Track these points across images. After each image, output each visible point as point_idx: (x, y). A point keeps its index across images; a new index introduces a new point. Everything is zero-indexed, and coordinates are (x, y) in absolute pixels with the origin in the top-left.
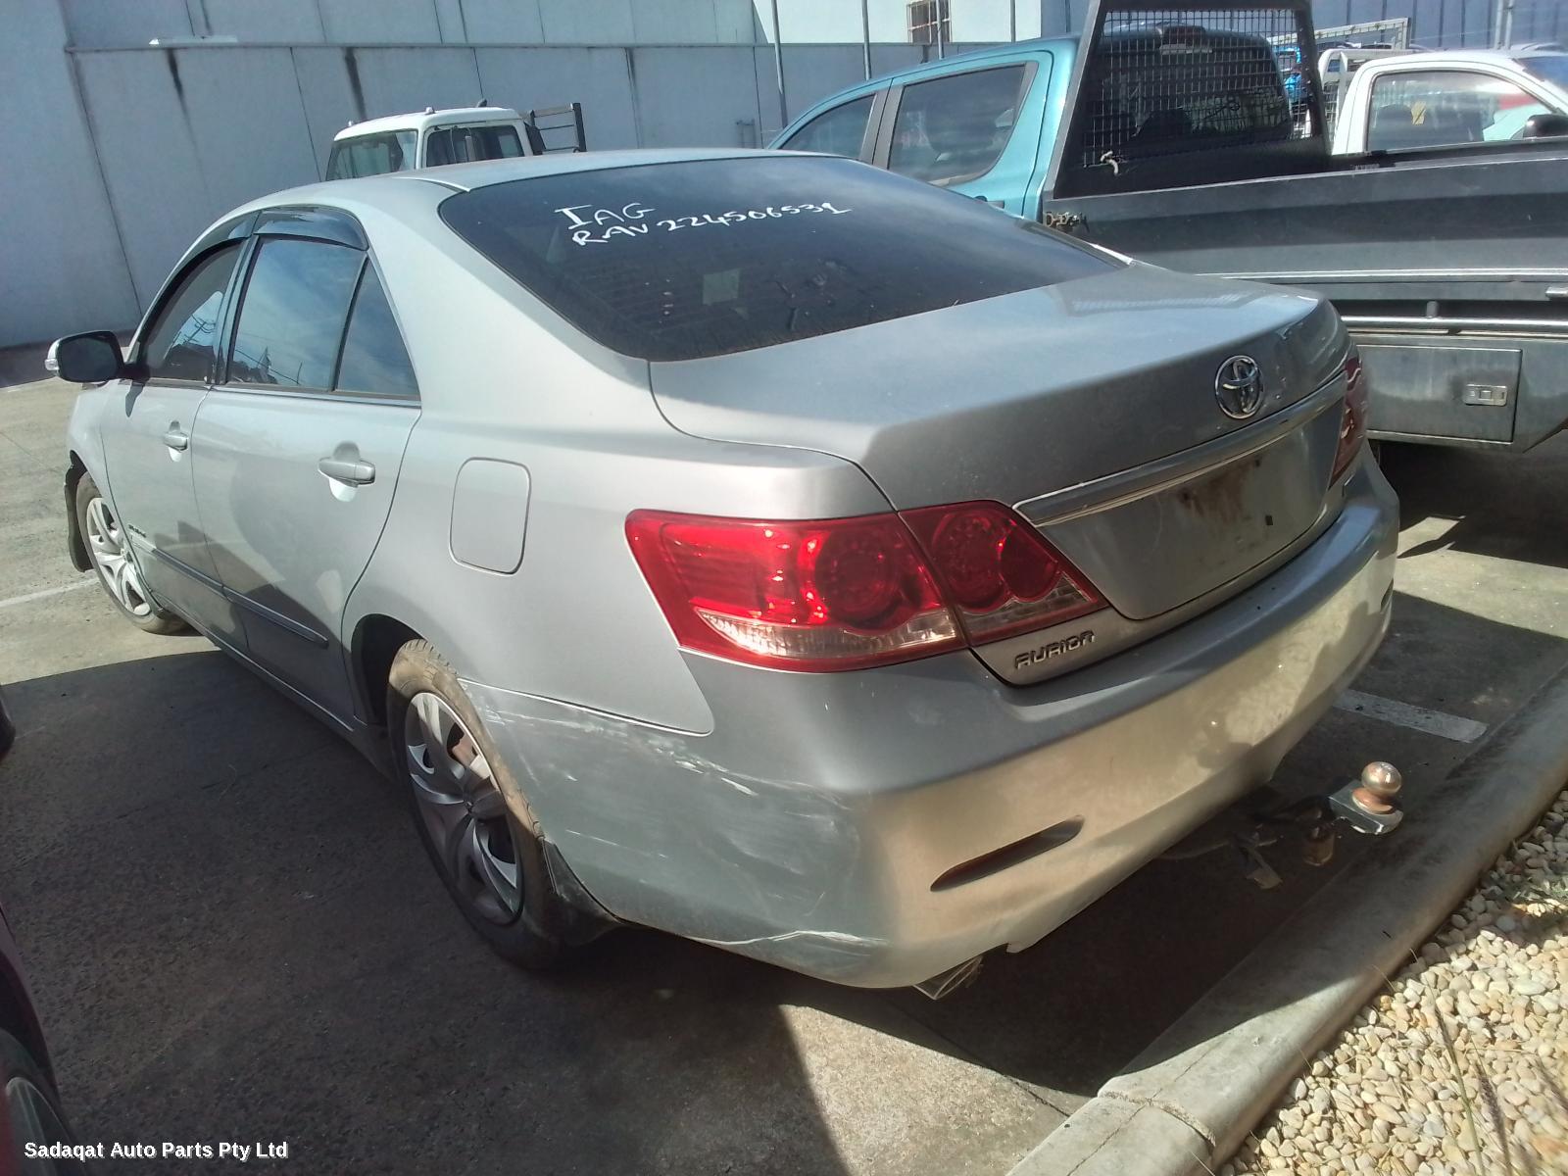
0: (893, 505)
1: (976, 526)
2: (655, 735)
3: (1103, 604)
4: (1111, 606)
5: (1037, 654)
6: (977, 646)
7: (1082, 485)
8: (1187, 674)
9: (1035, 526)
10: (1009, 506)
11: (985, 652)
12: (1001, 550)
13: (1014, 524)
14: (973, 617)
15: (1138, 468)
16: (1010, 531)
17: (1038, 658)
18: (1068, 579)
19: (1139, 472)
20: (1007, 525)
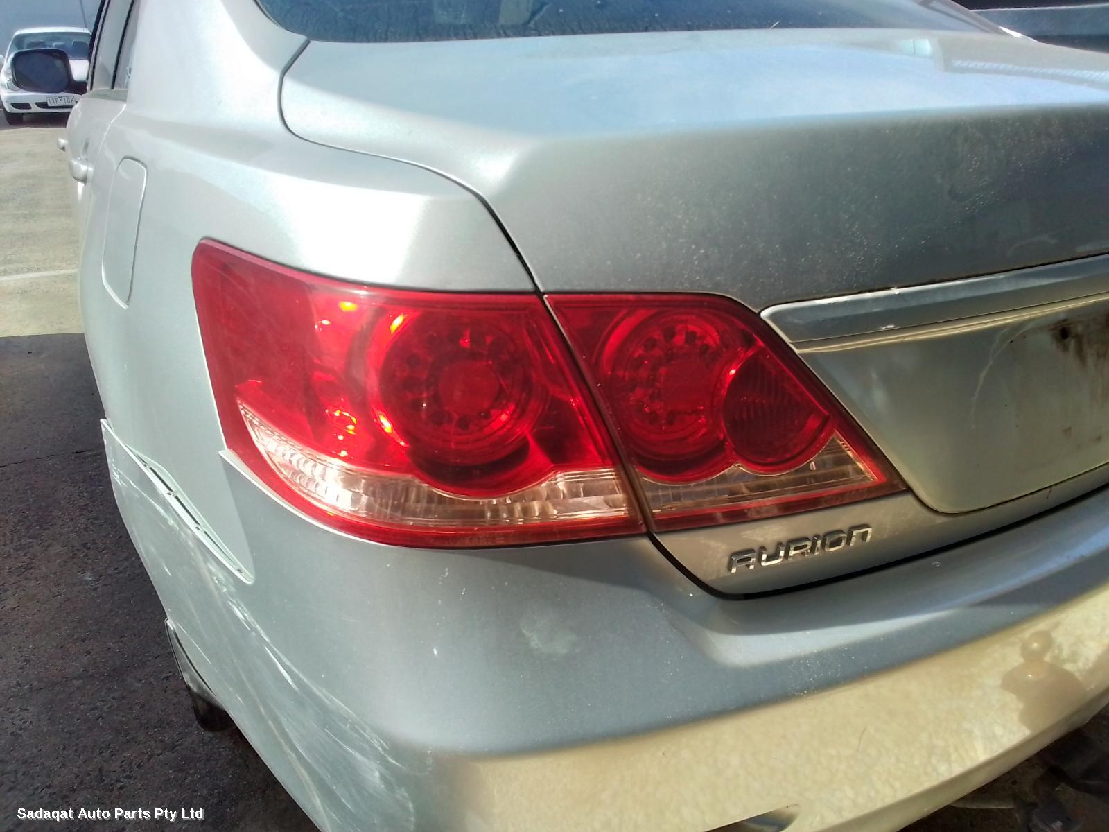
0: (537, 281)
1: (691, 337)
2: (213, 562)
3: (894, 486)
4: (909, 490)
5: (771, 550)
6: (659, 533)
7: (896, 291)
8: (1013, 611)
9: (797, 351)
10: (756, 311)
11: (673, 542)
12: (729, 380)
13: (761, 343)
14: (657, 488)
15: (1001, 276)
16: (750, 353)
17: (769, 559)
18: (842, 443)
19: (1002, 283)
20: (749, 342)
